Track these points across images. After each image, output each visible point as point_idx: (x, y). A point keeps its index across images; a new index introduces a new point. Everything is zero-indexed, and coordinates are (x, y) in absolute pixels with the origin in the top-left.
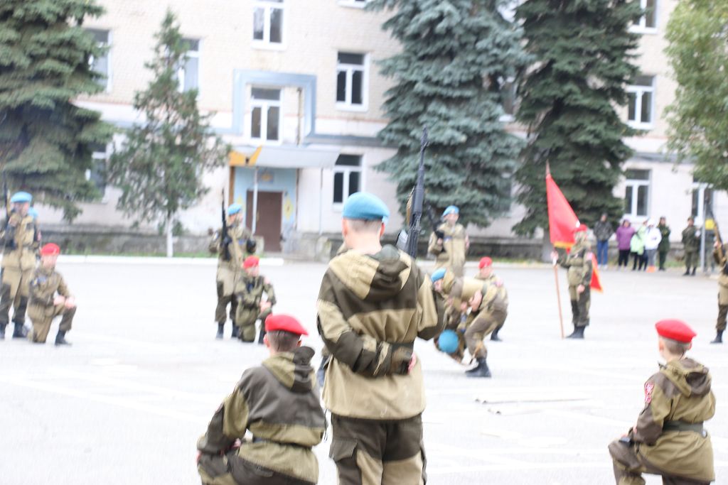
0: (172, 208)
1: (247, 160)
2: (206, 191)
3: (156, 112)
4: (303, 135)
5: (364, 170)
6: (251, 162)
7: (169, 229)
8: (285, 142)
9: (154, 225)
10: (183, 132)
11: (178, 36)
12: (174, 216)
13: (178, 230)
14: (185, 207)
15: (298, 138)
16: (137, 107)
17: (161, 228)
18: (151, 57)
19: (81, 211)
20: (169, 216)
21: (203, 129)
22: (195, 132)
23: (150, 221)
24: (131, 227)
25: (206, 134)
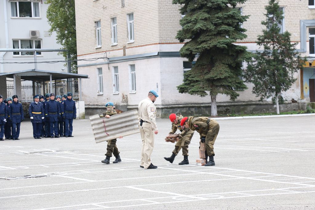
0: (278, 91)
1: (310, 64)
2: (294, 81)
3: (269, 45)
6: (312, 65)
7: (277, 100)
9: (270, 100)
10: (282, 53)
11: (278, 7)
12: (279, 94)
13: (281, 101)
14: (285, 90)
16: (259, 43)
17: (273, 100)
18: (265, 19)
19: (238, 95)
20: (276, 95)
21: (292, 51)
22: (288, 53)
23: (268, 97)
24: (259, 101)
25: (293, 53)
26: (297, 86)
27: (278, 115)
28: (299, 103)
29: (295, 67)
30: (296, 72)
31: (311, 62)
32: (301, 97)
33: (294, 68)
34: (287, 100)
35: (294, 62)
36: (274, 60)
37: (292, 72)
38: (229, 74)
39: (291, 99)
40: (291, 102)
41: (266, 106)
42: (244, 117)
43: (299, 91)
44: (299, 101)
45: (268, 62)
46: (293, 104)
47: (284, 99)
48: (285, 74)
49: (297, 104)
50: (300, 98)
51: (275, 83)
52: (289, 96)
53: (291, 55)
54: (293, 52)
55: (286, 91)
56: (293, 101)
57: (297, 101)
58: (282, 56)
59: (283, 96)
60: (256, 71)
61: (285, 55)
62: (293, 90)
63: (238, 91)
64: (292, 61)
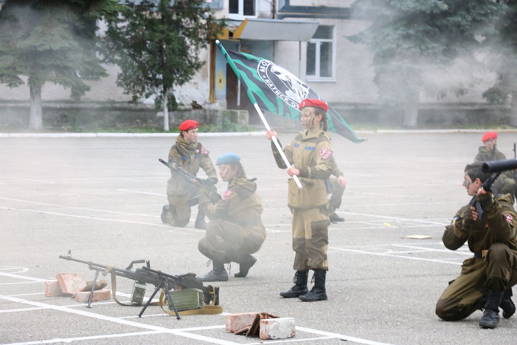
0: (167, 84)
1: (231, 34)
2: (198, 66)
4: (277, 9)
5: (335, 40)
6: (235, 36)
7: (165, 103)
8: (262, 16)
9: (150, 101)
10: (178, 7)
12: (169, 91)
13: (173, 105)
14: (181, 83)
15: (273, 11)
17: (158, 102)
19: (88, 89)
20: (164, 92)
21: (198, 5)
22: (191, 8)
23: (147, 96)
24: (130, 102)
25: (201, 9)
26: (204, 77)
27: (167, 132)
28: (205, 110)
29: (202, 37)
30: (204, 49)
31: (231, 29)
32: (210, 99)
33: (201, 40)
34: (183, 105)
35: (200, 27)
36: (162, 21)
37: (197, 49)
38: (70, 44)
39: (191, 102)
40: (191, 107)
41: (142, 114)
42: (100, 134)
43: (206, 86)
44: (206, 107)
45: (151, 23)
46: (194, 112)
47: (178, 101)
48: (183, 51)
49: (201, 112)
50: (208, 101)
51: (162, 67)
52: (187, 96)
53: (197, 13)
54: (200, 6)
55: (183, 86)
56: (195, 106)
57: (203, 107)
58: (177, 15)
59: (176, 95)
60: (124, 41)
61: (183, 13)
62: (195, 83)
63: (88, 79)
64: (198, 25)
